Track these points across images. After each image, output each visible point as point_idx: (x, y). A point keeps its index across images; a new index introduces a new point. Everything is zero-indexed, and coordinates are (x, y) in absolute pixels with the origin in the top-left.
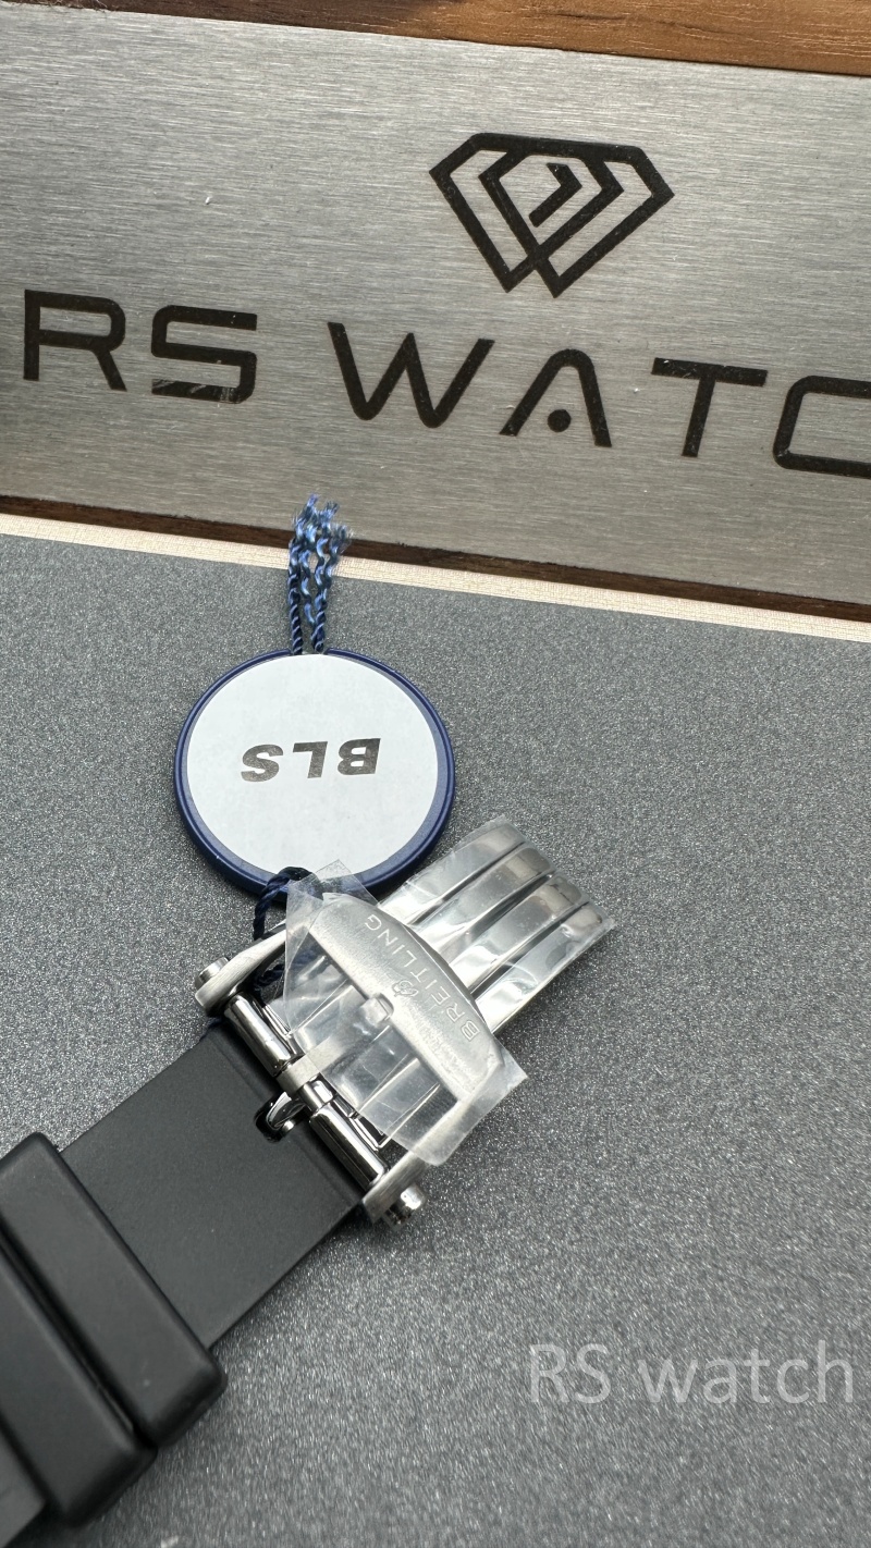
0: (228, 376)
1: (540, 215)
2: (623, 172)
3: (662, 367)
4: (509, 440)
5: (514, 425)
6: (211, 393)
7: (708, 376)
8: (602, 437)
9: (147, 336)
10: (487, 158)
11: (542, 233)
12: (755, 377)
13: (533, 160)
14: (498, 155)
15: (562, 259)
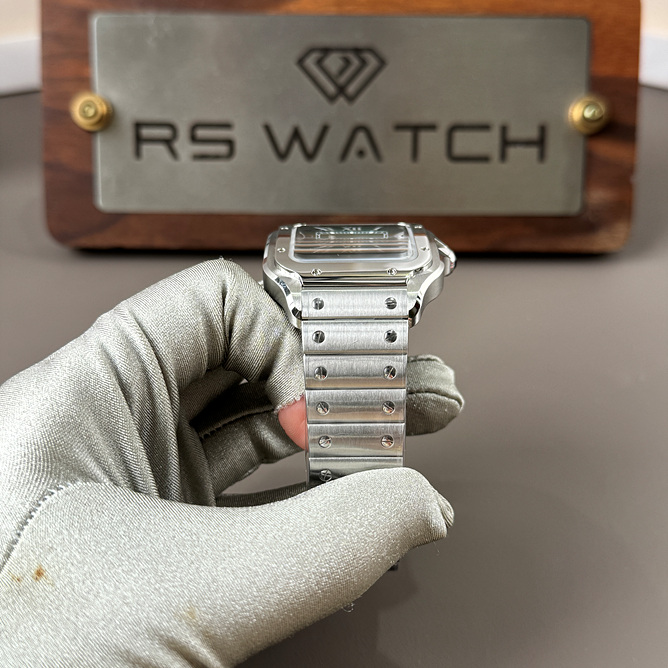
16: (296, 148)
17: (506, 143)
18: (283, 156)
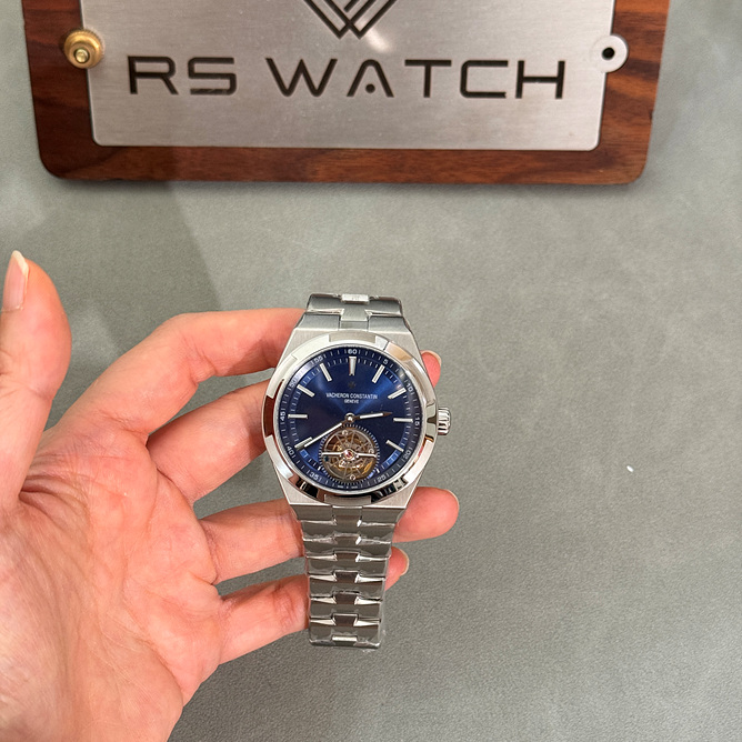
0: (225, 84)
1: (348, 8)
4: (350, 98)
5: (351, 92)
6: (218, 91)
7: (428, 64)
8: (389, 93)
9: (186, 72)
11: (350, 15)
16: (302, 80)
17: (522, 79)
18: (287, 91)
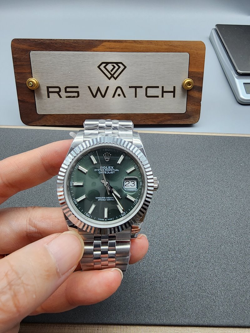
2: (120, 65)
3: (130, 87)
10: (104, 65)
12: (141, 87)
13: (109, 64)
14: (105, 64)
15: (115, 76)
